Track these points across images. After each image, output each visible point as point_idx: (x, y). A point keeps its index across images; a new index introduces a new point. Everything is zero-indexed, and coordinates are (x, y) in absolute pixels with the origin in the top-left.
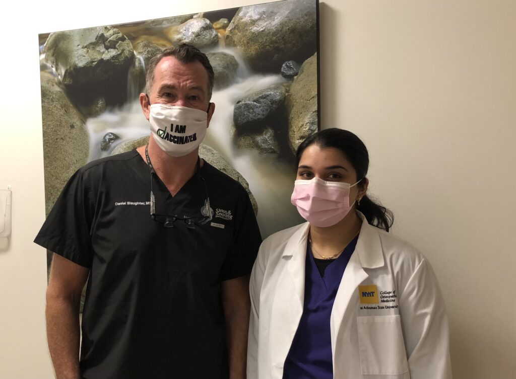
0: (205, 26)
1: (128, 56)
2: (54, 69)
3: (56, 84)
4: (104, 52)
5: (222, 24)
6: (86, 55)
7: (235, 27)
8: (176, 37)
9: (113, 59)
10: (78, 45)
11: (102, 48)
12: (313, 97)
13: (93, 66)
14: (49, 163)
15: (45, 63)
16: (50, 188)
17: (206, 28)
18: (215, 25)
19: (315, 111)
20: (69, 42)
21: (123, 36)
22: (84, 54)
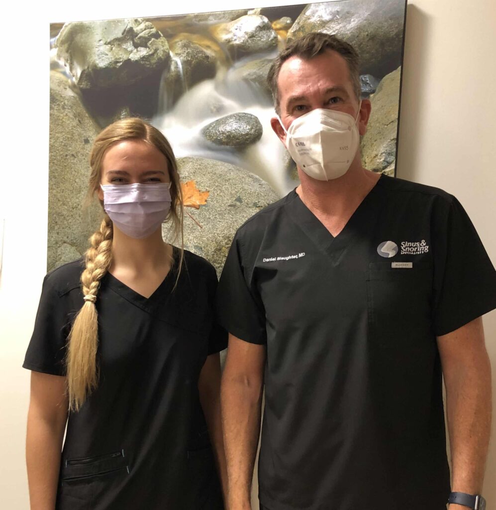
0: (261, 25)
1: (162, 57)
2: (67, 69)
3: (69, 87)
4: (131, 52)
5: (283, 24)
6: (110, 54)
7: (300, 29)
8: (224, 37)
9: (143, 61)
10: (100, 41)
11: (129, 46)
12: (392, 122)
13: (118, 67)
14: (55, 184)
15: (56, 59)
16: (55, 215)
17: (264, 28)
18: (275, 25)
19: (393, 139)
20: (88, 35)
21: (157, 32)
22: (106, 52)
